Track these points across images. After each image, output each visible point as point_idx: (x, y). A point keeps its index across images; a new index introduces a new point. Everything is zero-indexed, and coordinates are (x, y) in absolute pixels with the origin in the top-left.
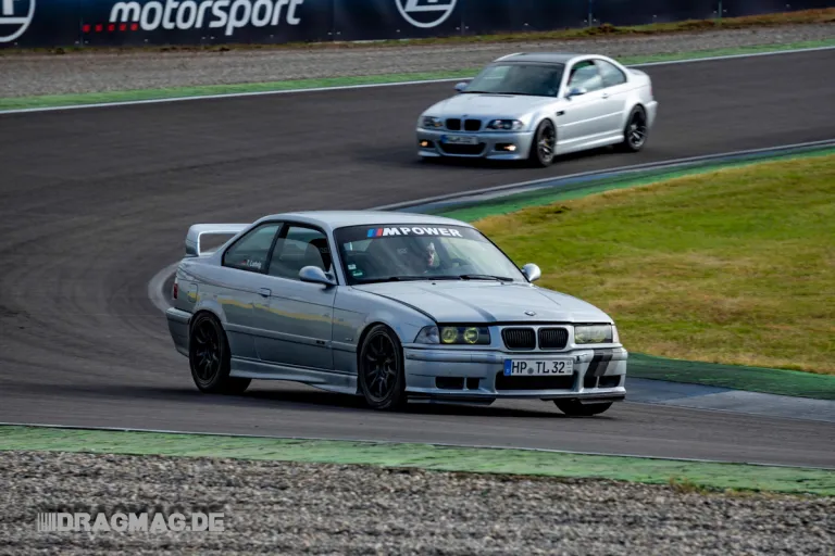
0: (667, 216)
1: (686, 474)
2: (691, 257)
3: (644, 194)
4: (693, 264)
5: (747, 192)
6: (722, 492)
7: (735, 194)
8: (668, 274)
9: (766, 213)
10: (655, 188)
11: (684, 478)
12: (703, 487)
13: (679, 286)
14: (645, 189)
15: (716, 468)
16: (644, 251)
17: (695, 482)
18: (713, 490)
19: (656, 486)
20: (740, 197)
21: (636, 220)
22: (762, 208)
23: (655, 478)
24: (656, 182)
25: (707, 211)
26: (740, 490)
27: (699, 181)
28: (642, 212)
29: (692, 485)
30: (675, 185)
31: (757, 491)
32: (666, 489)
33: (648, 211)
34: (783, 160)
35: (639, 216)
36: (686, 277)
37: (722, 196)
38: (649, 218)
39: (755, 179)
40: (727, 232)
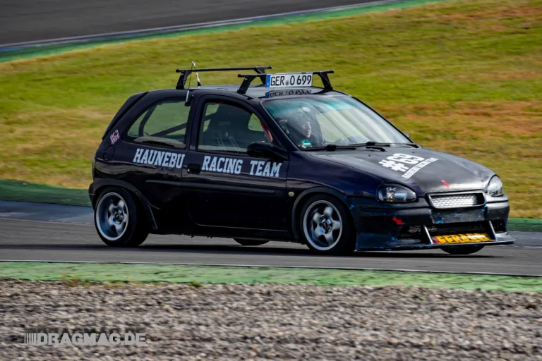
0: (61, 81)
1: (75, 272)
2: (81, 111)
3: (43, 63)
4: (84, 117)
5: (122, 63)
6: (101, 284)
7: (112, 65)
8: (64, 124)
9: (135, 79)
10: (53, 59)
11: (74, 275)
12: (87, 281)
13: (72, 133)
14: (45, 60)
15: (98, 267)
16: (45, 107)
17: (80, 278)
18: (94, 284)
19: (51, 282)
20: (117, 67)
21: (39, 84)
22: (132, 75)
23: (52, 276)
24: (52, 54)
25: (92, 77)
26: (114, 282)
27: (85, 55)
28: (43, 77)
29: (80, 280)
30: (66, 57)
31: (126, 282)
32: (59, 284)
33: (48, 76)
34: (147, 40)
35: (40, 80)
36: (78, 127)
37: (103, 66)
38: (48, 82)
39: (128, 53)
40: (107, 93)
